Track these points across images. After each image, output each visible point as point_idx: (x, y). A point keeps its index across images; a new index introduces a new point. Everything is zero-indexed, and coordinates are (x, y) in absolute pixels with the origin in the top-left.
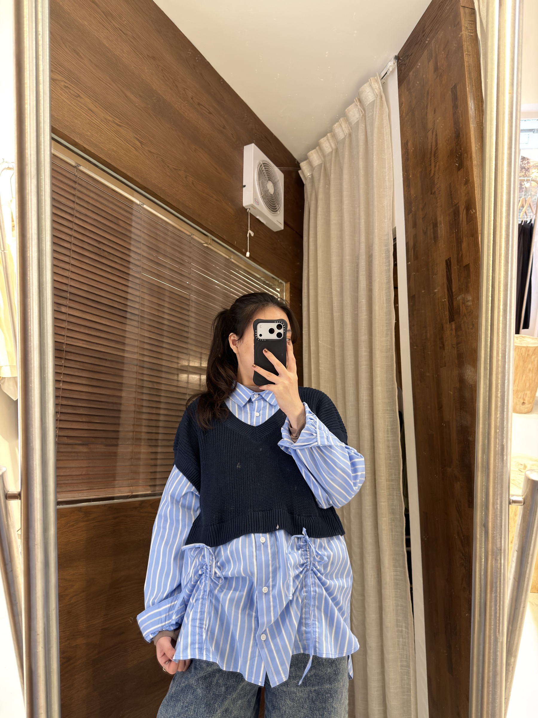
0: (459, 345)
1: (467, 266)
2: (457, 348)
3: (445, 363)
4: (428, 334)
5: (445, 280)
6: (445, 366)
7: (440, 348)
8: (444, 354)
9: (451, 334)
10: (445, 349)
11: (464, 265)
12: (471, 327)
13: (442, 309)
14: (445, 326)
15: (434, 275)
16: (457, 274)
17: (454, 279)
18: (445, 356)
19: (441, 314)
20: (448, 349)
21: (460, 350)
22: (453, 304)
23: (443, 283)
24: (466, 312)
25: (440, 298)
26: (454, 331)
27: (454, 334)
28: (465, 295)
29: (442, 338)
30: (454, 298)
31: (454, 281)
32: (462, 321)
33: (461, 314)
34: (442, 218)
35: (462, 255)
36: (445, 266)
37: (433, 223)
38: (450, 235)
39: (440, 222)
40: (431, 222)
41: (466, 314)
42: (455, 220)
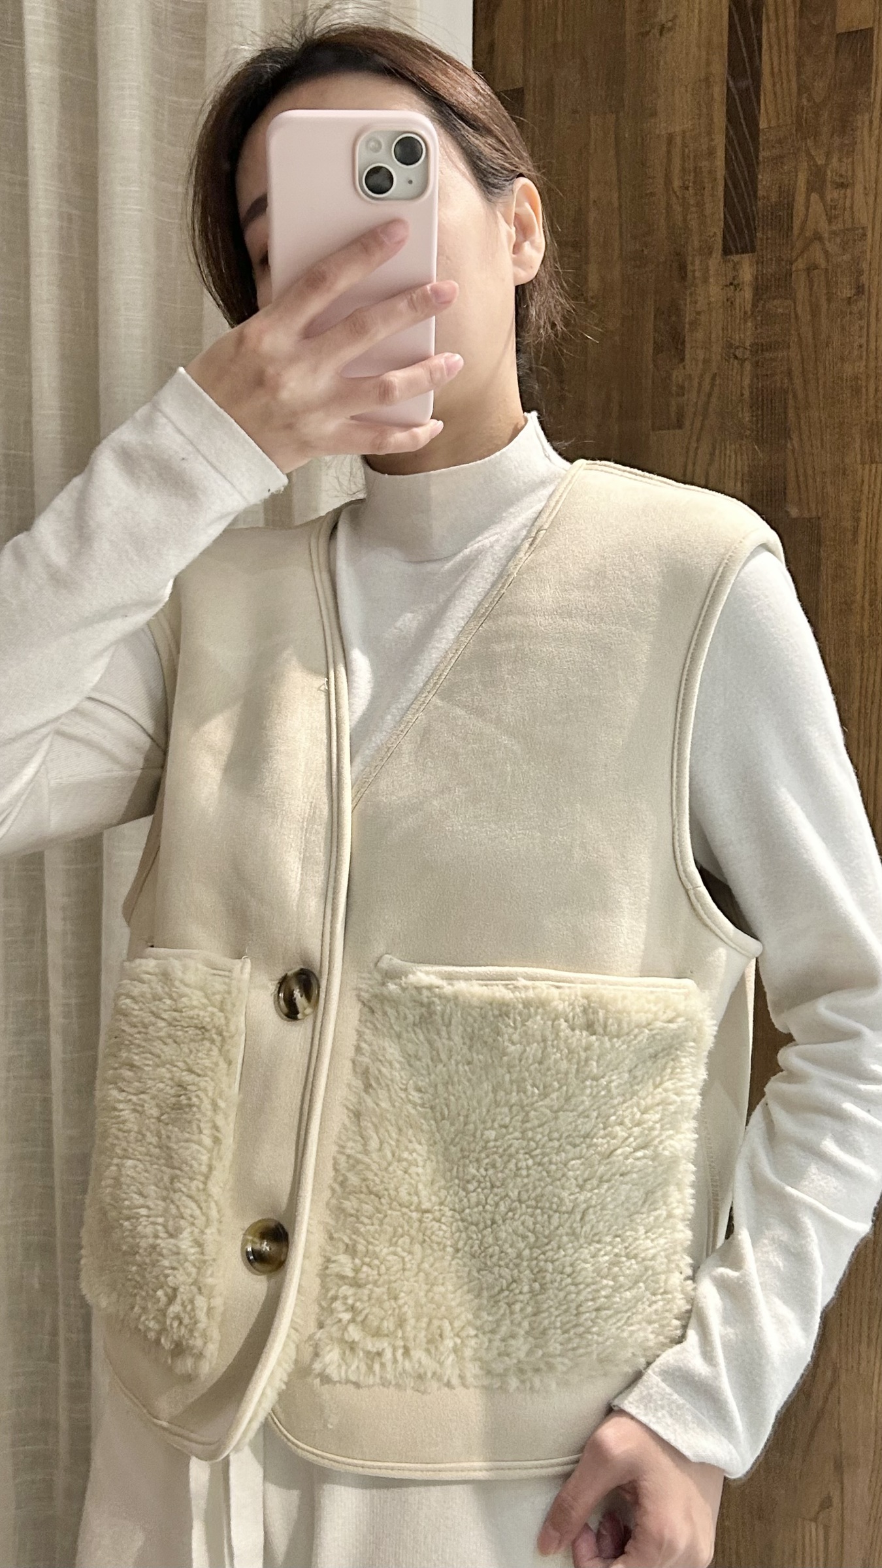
0: (767, 355)
1: (858, 42)
2: (758, 365)
3: (680, 415)
5: (719, 68)
6: (680, 426)
7: (658, 348)
8: (677, 375)
9: (730, 302)
10: (687, 356)
11: (841, 27)
12: (848, 292)
13: (687, 188)
14: (697, 262)
15: (656, 31)
16: (792, 56)
17: (772, 74)
18: (682, 387)
19: (678, 209)
20: (706, 361)
21: (773, 375)
22: (753, 181)
23: (707, 79)
24: (824, 226)
25: (678, 140)
26: (748, 294)
27: (749, 307)
28: (828, 155)
29: (674, 309)
30: (764, 154)
31: (774, 85)
32: (800, 260)
33: (796, 231)
36: (725, 3)
41: (826, 235)
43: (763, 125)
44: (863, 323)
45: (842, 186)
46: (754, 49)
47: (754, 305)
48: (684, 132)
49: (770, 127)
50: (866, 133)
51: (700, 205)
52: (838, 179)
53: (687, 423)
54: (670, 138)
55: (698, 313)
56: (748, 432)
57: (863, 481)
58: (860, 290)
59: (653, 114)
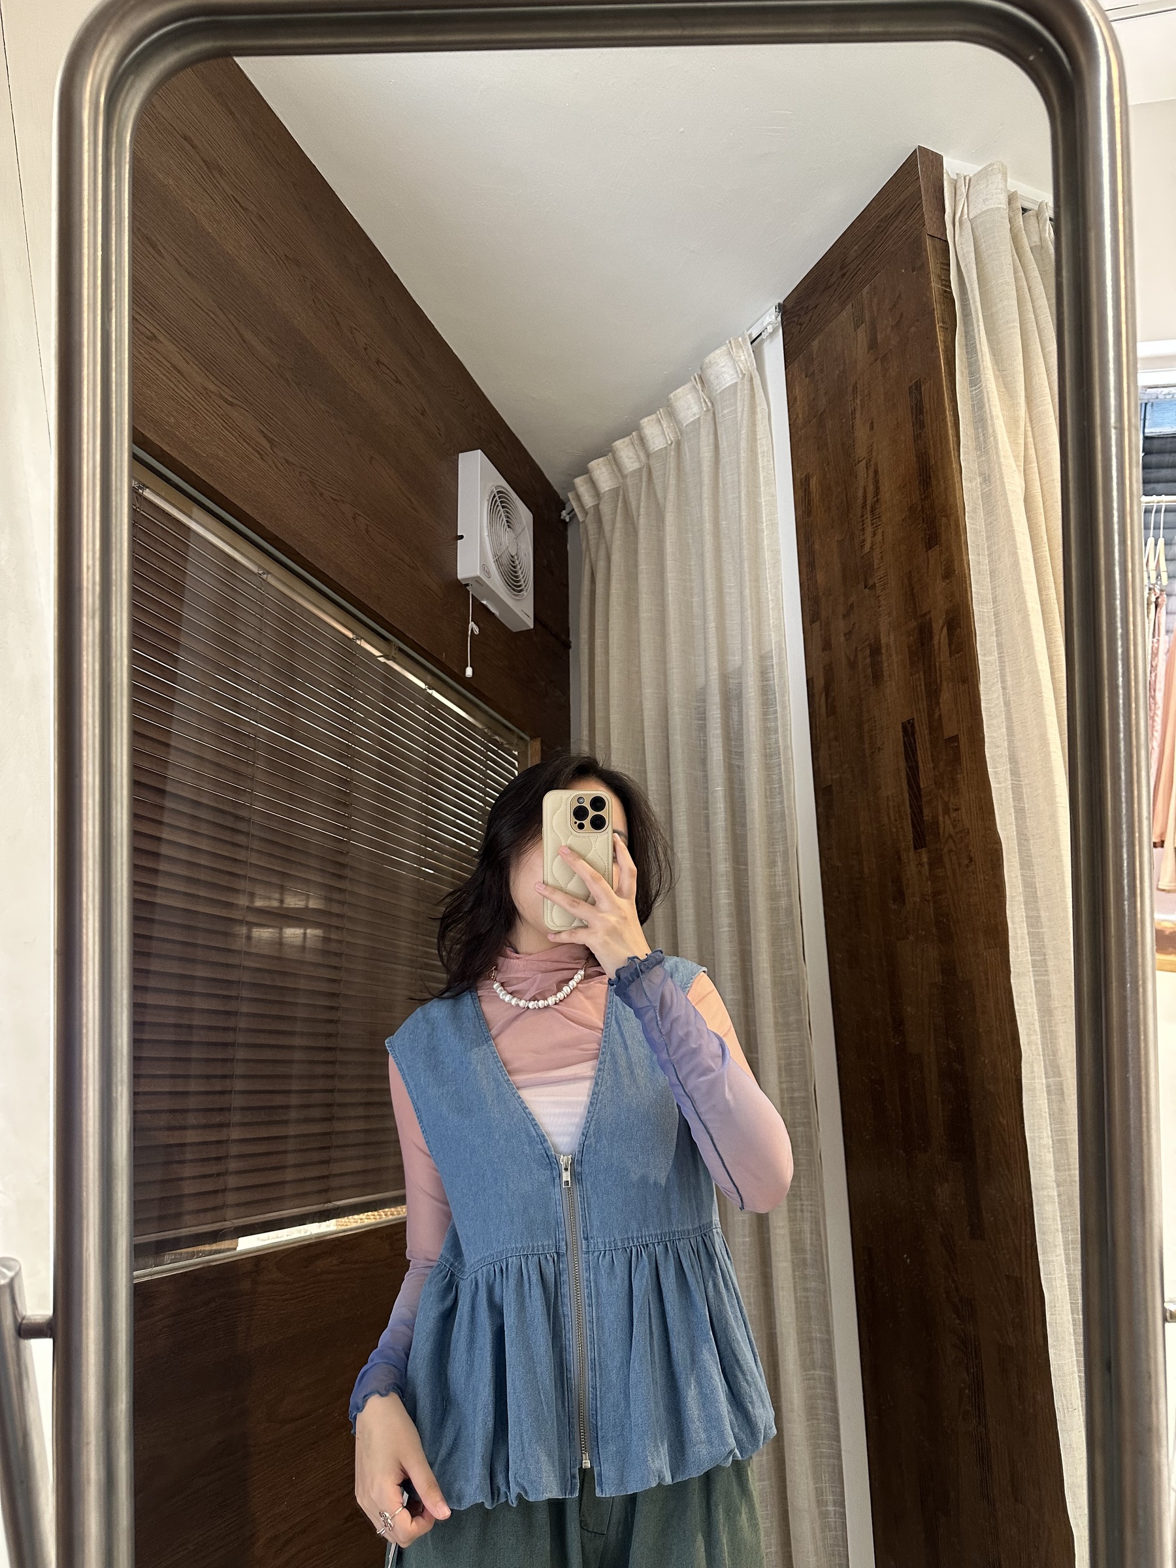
0: (939, 897)
1: (953, 741)
2: (935, 902)
3: (907, 932)
5: (902, 763)
6: (908, 938)
7: (895, 899)
11: (946, 737)
12: (966, 862)
13: (897, 821)
14: (905, 855)
15: (877, 751)
16: (929, 752)
17: (922, 761)
18: (906, 917)
21: (942, 907)
22: (922, 812)
23: (898, 769)
24: (952, 830)
25: (891, 798)
26: (926, 866)
27: (927, 874)
28: (949, 797)
29: (899, 879)
30: (924, 799)
31: (924, 767)
32: (945, 849)
33: (941, 834)
34: (892, 637)
35: (940, 716)
36: (901, 734)
37: (870, 645)
38: (911, 675)
39: (888, 645)
40: (867, 643)
41: (953, 835)
42: (922, 645)
43: (922, 786)
44: (974, 876)
45: (956, 810)
46: (914, 754)
47: (930, 873)
48: (892, 794)
49: (925, 787)
51: (903, 828)
52: (955, 807)
53: (910, 935)
54: (888, 797)
56: (936, 938)
58: (971, 860)
59: (880, 789)
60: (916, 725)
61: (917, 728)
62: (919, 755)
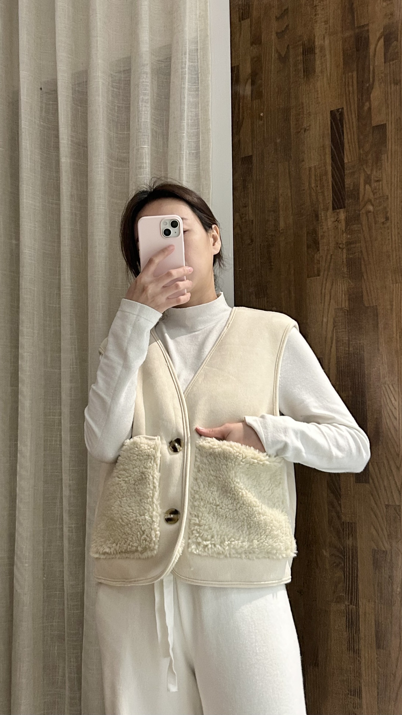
0: (352, 246)
1: (382, 128)
2: (348, 250)
3: (319, 271)
4: (282, 224)
5: (328, 142)
6: (319, 275)
7: (308, 247)
8: (317, 256)
9: (336, 228)
10: (320, 249)
11: (374, 124)
12: (383, 220)
13: (317, 186)
14: (323, 213)
15: (303, 131)
16: (356, 136)
17: (348, 143)
18: (319, 261)
19: (314, 194)
20: (328, 250)
21: (355, 253)
22: (343, 181)
23: (323, 146)
24: (372, 196)
25: (313, 169)
26: (343, 223)
27: (344, 228)
29: (315, 232)
30: (347, 172)
31: (349, 146)
32: (363, 210)
33: (361, 198)
34: (327, 42)
35: (370, 109)
36: (329, 119)
37: (303, 44)
38: (344, 73)
39: (322, 48)
40: (301, 42)
41: (373, 200)
42: (358, 50)
43: (346, 161)
44: (389, 231)
45: (378, 181)
46: (341, 134)
47: (346, 228)
48: (315, 166)
49: (349, 162)
50: (386, 161)
51: (323, 192)
52: (376, 179)
53: (322, 274)
54: (310, 169)
55: (324, 232)
56: (346, 276)
57: (393, 290)
58: (387, 219)
59: (303, 161)
60: (345, 113)
61: (346, 116)
62: (345, 137)
